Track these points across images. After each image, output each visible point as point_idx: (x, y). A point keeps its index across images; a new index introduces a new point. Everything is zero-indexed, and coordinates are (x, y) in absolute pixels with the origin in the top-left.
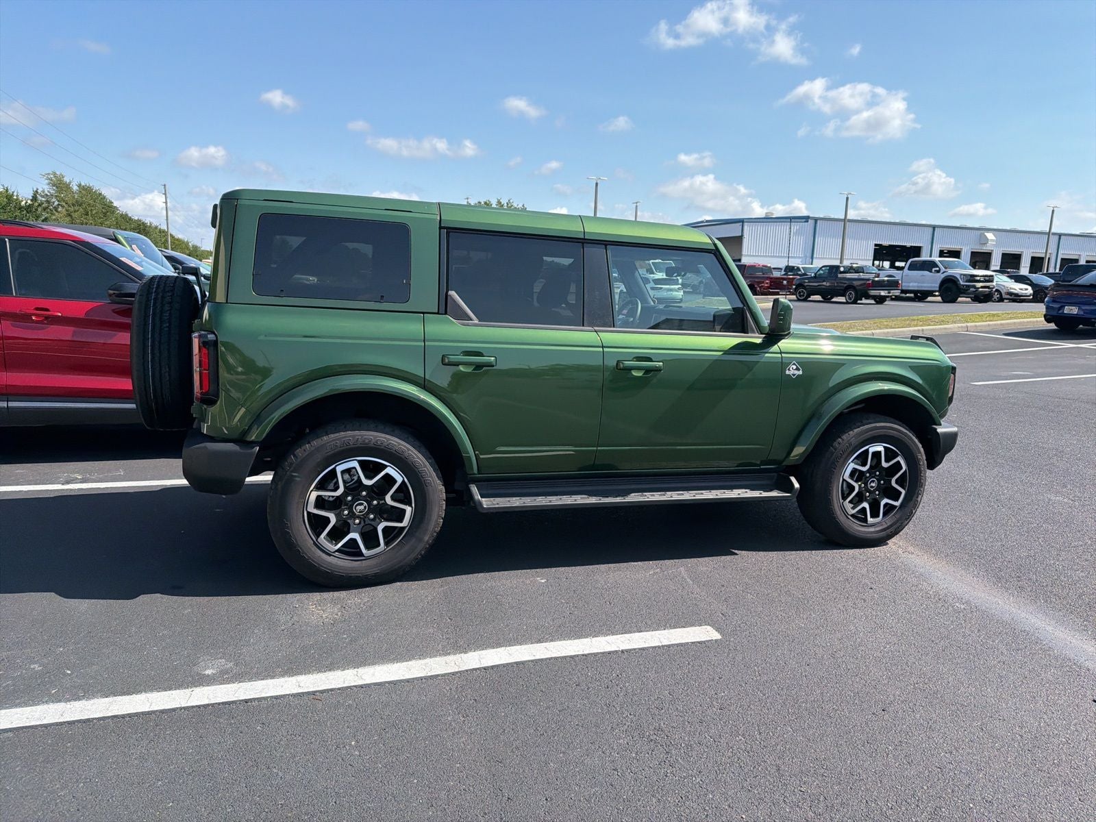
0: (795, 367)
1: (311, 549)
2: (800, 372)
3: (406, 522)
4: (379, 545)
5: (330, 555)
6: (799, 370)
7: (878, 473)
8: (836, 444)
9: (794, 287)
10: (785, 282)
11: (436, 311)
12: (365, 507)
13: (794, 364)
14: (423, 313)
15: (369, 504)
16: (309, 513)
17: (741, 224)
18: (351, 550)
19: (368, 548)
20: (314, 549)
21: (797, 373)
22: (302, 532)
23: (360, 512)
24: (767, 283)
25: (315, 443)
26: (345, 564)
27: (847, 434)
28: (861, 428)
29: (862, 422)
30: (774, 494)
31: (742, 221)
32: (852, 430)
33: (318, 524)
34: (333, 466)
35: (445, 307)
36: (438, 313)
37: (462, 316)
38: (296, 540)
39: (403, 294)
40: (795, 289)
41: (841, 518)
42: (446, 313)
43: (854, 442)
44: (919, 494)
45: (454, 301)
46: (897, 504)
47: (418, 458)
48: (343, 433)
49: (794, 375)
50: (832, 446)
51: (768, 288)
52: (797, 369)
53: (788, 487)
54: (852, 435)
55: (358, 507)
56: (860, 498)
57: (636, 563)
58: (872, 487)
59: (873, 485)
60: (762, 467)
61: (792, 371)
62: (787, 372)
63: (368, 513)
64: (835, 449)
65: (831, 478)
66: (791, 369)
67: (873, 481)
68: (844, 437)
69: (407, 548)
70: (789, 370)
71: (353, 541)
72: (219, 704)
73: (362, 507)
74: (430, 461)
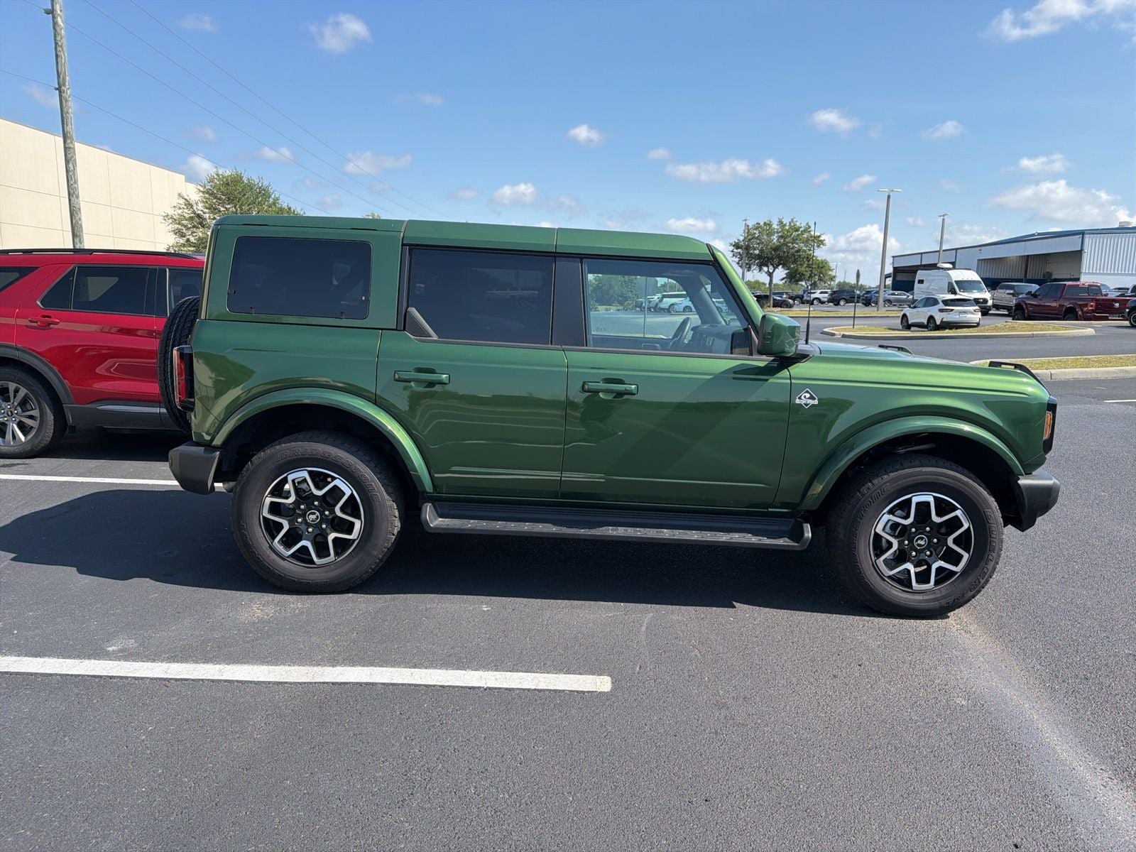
0: (808, 395)
1: (266, 553)
2: (816, 402)
3: (354, 535)
4: (329, 555)
5: (284, 559)
6: (814, 399)
7: (928, 529)
8: (864, 489)
9: (1127, 310)
10: (1117, 305)
11: (395, 327)
12: (317, 517)
13: (807, 392)
14: (382, 329)
15: (322, 513)
16: (264, 518)
17: (1081, 236)
18: (302, 555)
19: (319, 556)
20: (269, 552)
21: (811, 402)
22: (259, 535)
23: (312, 521)
24: (1092, 306)
25: (268, 451)
26: (296, 570)
27: (880, 479)
28: (900, 472)
29: (901, 464)
30: (782, 542)
31: (1082, 233)
32: (887, 473)
33: (273, 528)
34: (285, 475)
35: (405, 323)
36: (396, 330)
37: (419, 332)
38: (251, 541)
39: (361, 310)
40: (1129, 313)
41: (874, 580)
42: (404, 330)
43: (889, 488)
44: (988, 560)
45: (413, 318)
46: (958, 569)
47: (366, 472)
48: (293, 443)
49: (807, 405)
50: (859, 492)
51: (1093, 311)
52: (812, 398)
53: (797, 535)
54: (886, 480)
55: (310, 516)
56: (901, 557)
57: (606, 603)
58: (919, 545)
59: (922, 543)
60: (770, 510)
61: (804, 399)
62: (798, 401)
63: (321, 523)
64: (863, 495)
65: (856, 530)
66: (803, 397)
67: (922, 539)
68: (875, 481)
69: (356, 559)
70: (800, 398)
71: (304, 548)
72: (88, 676)
73: (314, 517)
74: (379, 476)
